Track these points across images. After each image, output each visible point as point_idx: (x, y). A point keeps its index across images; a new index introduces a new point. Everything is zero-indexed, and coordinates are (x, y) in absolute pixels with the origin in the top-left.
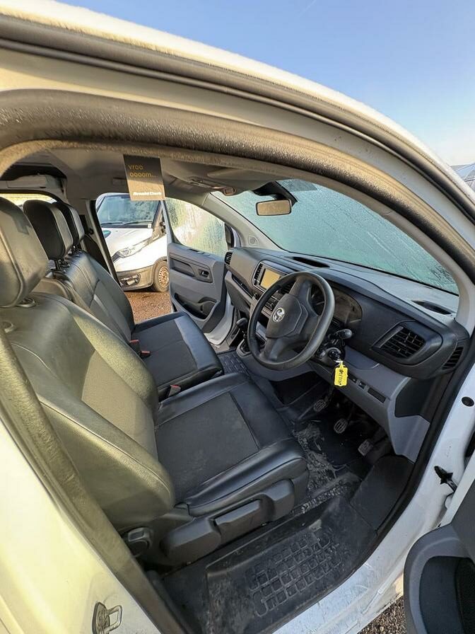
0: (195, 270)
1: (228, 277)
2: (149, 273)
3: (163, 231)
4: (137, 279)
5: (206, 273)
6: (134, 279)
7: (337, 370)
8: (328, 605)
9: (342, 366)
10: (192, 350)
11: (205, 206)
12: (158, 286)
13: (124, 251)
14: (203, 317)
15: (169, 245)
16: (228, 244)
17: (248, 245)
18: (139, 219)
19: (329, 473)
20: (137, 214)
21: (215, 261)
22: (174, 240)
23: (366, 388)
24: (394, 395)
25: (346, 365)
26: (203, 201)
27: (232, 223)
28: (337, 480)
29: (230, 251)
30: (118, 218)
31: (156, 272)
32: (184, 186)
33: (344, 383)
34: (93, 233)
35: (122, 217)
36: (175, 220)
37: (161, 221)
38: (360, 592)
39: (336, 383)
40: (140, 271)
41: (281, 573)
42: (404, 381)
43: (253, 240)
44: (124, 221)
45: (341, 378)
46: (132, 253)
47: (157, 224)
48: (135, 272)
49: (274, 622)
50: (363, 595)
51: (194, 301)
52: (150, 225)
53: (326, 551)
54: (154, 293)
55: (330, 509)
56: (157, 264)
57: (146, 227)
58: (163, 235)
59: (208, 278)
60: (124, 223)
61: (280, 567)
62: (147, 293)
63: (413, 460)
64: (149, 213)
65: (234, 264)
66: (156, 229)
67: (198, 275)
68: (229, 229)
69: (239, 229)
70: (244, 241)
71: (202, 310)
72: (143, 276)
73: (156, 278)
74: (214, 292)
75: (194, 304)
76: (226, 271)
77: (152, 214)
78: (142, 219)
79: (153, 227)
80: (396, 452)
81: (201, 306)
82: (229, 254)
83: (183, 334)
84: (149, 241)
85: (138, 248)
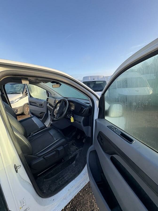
0: (38, 104)
1: (48, 105)
2: (21, 109)
3: (26, 95)
4: (17, 111)
5: (42, 105)
6: (15, 111)
7: (71, 118)
8: (77, 179)
9: (72, 117)
10: (37, 124)
11: (40, 86)
12: (25, 113)
13: (11, 102)
14: (41, 118)
15: (29, 98)
16: (48, 96)
17: (53, 96)
18: (17, 91)
19: (77, 149)
20: (16, 90)
21: (44, 101)
22: (31, 96)
23: (78, 122)
24: (82, 121)
25: (73, 117)
26: (39, 85)
27: (48, 90)
28: (78, 150)
29: (48, 98)
30: (9, 91)
31: (24, 108)
32: (33, 81)
33: (73, 121)
34: (4, 94)
35: (10, 90)
36: (31, 90)
37: (25, 91)
38: (85, 175)
39: (71, 122)
40: (18, 108)
41: (65, 175)
42: (83, 118)
43: (54, 95)
44: (11, 92)
45: (72, 120)
46: (14, 102)
47: (24, 92)
48: (16, 108)
49: (62, 186)
50: (86, 175)
51: (38, 114)
52: (21, 93)
53: (76, 167)
54: (23, 116)
55: (77, 157)
56: (24, 105)
57: (20, 93)
58: (26, 96)
59: (42, 106)
60: (11, 93)
61: (65, 174)
62: (21, 116)
63: (90, 137)
64: (21, 89)
65: (49, 101)
66: (24, 94)
67: (39, 106)
68: (47, 92)
69: (50, 92)
70: (52, 95)
71: (41, 116)
72: (19, 110)
73: (24, 110)
74: (44, 110)
75: (38, 115)
76: (47, 103)
77: (22, 89)
78: (18, 91)
79: (23, 93)
80: (87, 136)
81: (41, 115)
82: (48, 99)
83: (34, 121)
84: (21, 98)
85: (17, 100)
